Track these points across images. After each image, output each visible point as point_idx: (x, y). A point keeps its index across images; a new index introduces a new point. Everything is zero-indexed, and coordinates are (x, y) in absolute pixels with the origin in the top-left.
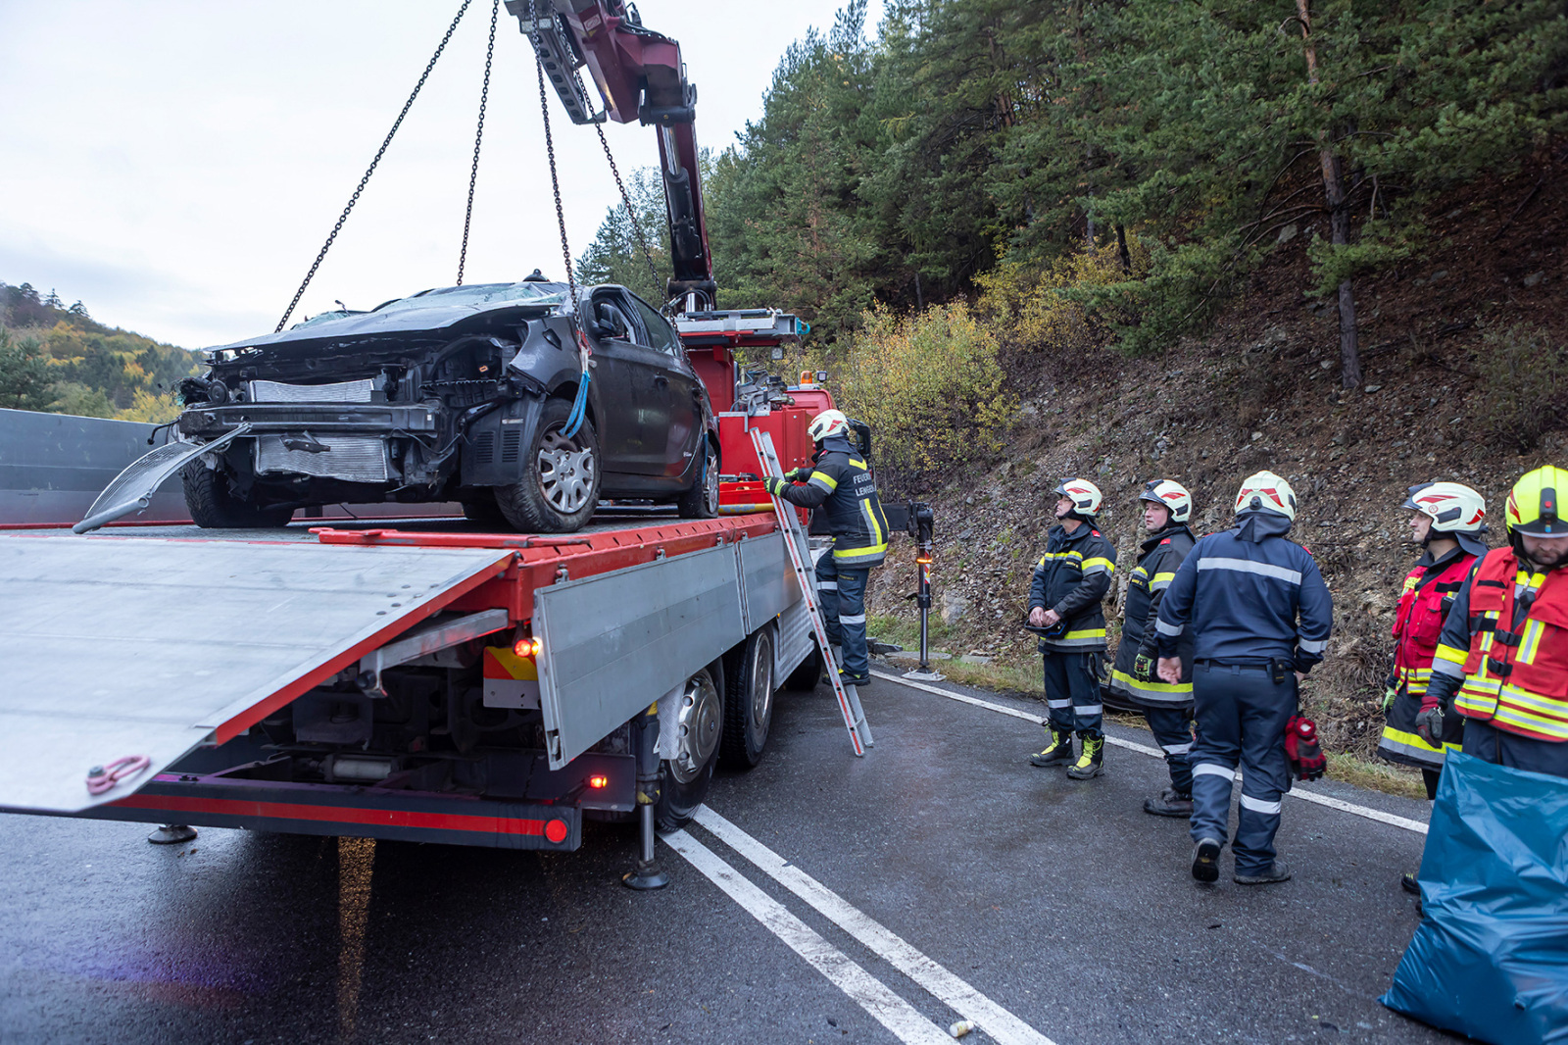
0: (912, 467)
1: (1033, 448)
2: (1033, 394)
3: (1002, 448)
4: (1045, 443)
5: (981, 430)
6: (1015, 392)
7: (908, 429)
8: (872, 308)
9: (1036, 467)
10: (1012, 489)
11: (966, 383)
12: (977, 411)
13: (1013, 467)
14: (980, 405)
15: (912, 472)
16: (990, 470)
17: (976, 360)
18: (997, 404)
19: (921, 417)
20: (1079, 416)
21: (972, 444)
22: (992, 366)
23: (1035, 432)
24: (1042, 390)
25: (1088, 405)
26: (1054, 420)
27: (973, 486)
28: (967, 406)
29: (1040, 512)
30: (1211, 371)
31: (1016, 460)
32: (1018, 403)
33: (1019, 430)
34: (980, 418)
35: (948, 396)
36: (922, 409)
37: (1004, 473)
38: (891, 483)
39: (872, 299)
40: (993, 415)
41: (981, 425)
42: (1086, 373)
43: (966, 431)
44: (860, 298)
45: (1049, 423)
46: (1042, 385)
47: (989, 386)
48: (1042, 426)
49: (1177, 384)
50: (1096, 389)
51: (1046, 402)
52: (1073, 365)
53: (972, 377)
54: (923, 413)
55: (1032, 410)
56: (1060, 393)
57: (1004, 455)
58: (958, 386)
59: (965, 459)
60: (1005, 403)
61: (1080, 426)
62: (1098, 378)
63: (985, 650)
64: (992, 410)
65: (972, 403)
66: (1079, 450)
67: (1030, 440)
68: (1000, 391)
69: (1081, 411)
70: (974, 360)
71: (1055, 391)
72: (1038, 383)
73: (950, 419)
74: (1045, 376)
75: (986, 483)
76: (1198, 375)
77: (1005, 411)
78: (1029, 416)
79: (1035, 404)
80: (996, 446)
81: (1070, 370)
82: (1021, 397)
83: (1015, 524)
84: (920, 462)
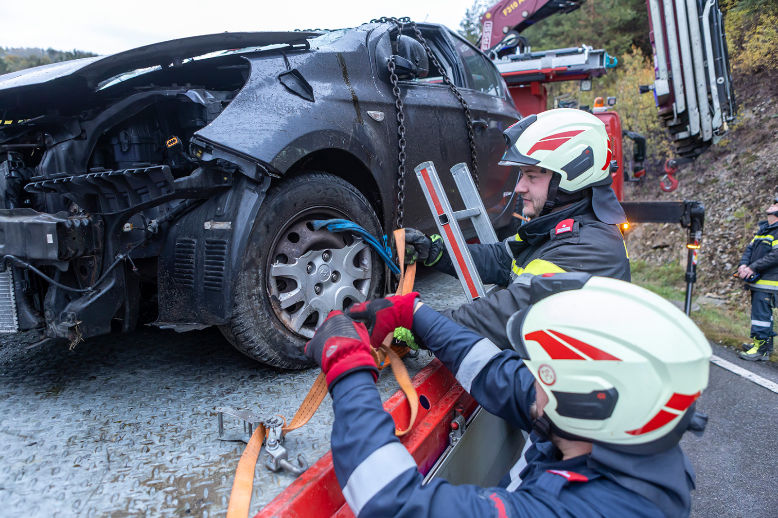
0: (656, 157)
1: (754, 143)
2: (754, 104)
3: (727, 143)
4: (764, 140)
8: (630, 52)
9: (756, 158)
10: (736, 174)
13: (736, 158)
15: (656, 161)
16: (716, 159)
23: (755, 131)
24: (760, 100)
26: (771, 122)
27: (703, 171)
29: (761, 191)
31: (740, 152)
33: (741, 130)
37: (729, 162)
39: (631, 45)
44: (622, 46)
45: (767, 125)
46: (759, 97)
48: (760, 126)
51: (763, 109)
55: (751, 116)
56: (775, 102)
57: (728, 148)
63: (717, 293)
67: (750, 138)
71: (771, 101)
72: (756, 96)
74: (761, 90)
75: (714, 169)
78: (749, 120)
79: (754, 111)
80: (723, 142)
83: (740, 199)
84: (663, 154)
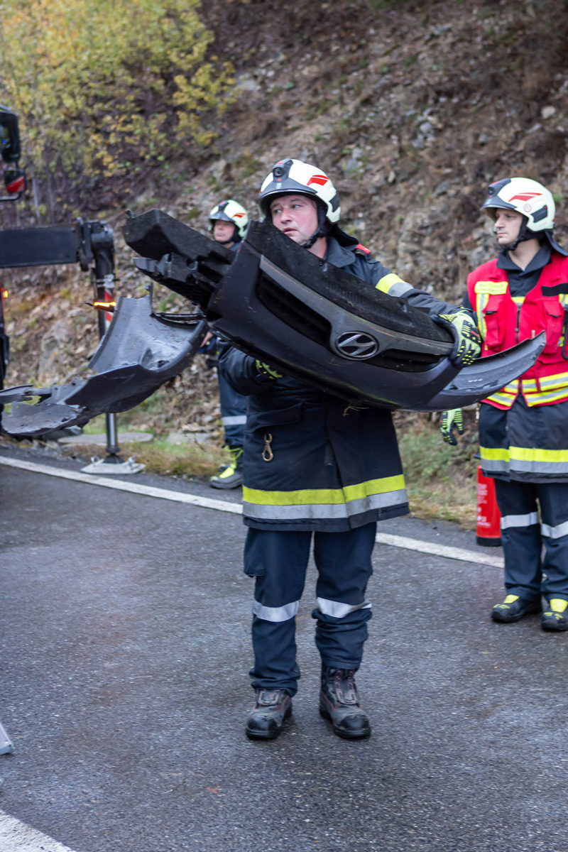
0: (87, 171)
1: (256, 138)
2: (252, 63)
3: (213, 140)
4: (271, 131)
5: (182, 115)
6: (228, 59)
7: (79, 117)
11: (157, 48)
12: (175, 88)
13: (228, 167)
14: (179, 80)
15: (88, 179)
16: (196, 172)
17: (171, 14)
18: (202, 77)
19: (97, 98)
20: (316, 93)
21: (171, 136)
22: (193, 23)
23: (257, 115)
24: (265, 56)
25: (327, 77)
26: (283, 98)
27: (174, 196)
28: (161, 82)
30: (487, 24)
31: (233, 156)
32: (232, 76)
33: (234, 113)
34: (180, 99)
35: (134, 67)
36: (96, 88)
37: (218, 175)
38: (59, 195)
40: (197, 93)
41: (182, 108)
42: (323, 32)
43: (162, 118)
45: (276, 103)
46: (264, 49)
47: (190, 52)
48: (265, 106)
49: (445, 43)
50: (338, 53)
51: (271, 74)
52: (305, 21)
53: (166, 40)
54: (100, 93)
55: (252, 86)
56: (289, 61)
57: (215, 150)
58: (146, 52)
59: (161, 158)
60: (213, 77)
61: (317, 106)
62: (340, 39)
63: (201, 424)
64: (196, 86)
65: (167, 78)
66: (317, 140)
67: (250, 127)
68: (207, 58)
69: (318, 86)
70: (168, 15)
71: (282, 57)
72: (258, 48)
73: (138, 102)
74: (268, 37)
75: (192, 191)
76: (470, 31)
77: (214, 87)
78: (248, 94)
79: (255, 77)
80: (203, 137)
81: (302, 28)
82: (236, 67)
84: (98, 164)
